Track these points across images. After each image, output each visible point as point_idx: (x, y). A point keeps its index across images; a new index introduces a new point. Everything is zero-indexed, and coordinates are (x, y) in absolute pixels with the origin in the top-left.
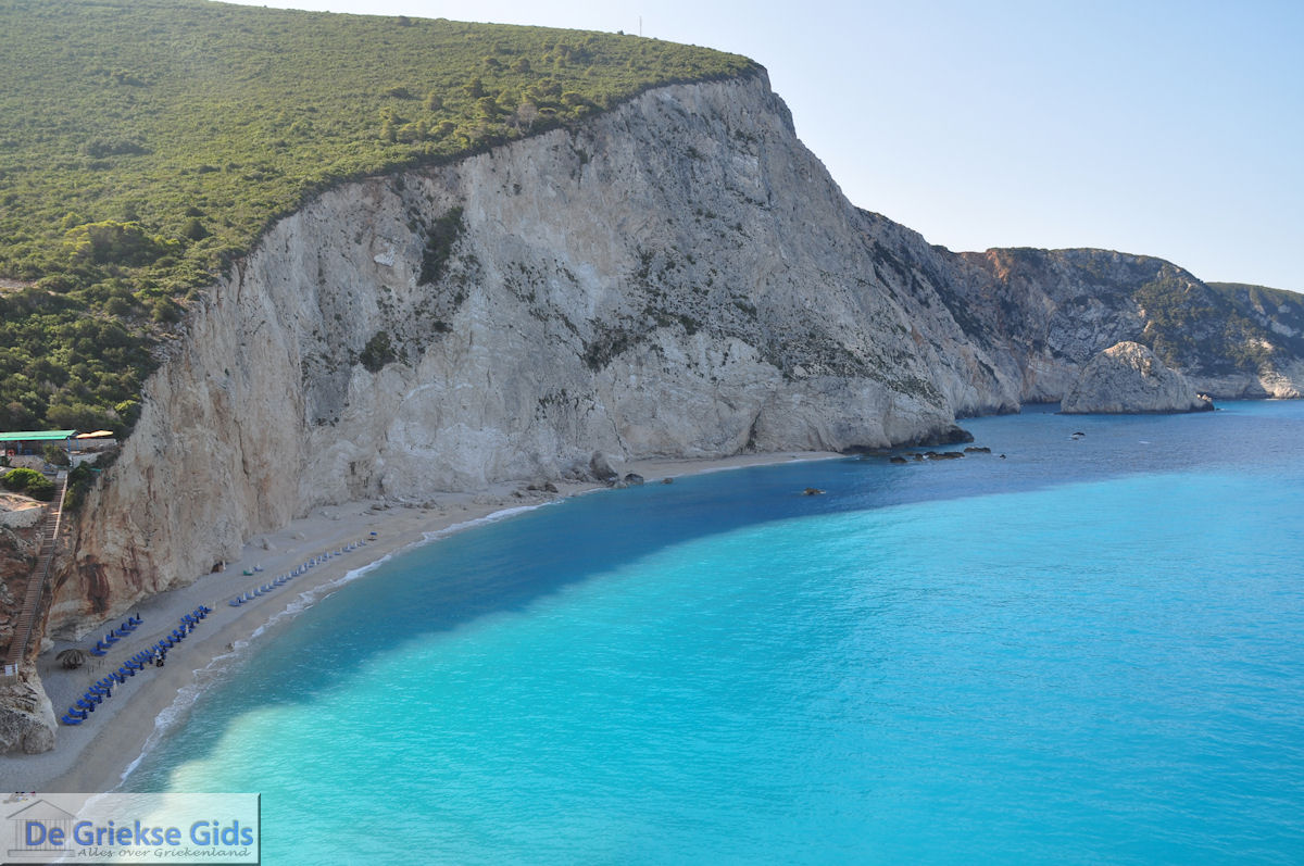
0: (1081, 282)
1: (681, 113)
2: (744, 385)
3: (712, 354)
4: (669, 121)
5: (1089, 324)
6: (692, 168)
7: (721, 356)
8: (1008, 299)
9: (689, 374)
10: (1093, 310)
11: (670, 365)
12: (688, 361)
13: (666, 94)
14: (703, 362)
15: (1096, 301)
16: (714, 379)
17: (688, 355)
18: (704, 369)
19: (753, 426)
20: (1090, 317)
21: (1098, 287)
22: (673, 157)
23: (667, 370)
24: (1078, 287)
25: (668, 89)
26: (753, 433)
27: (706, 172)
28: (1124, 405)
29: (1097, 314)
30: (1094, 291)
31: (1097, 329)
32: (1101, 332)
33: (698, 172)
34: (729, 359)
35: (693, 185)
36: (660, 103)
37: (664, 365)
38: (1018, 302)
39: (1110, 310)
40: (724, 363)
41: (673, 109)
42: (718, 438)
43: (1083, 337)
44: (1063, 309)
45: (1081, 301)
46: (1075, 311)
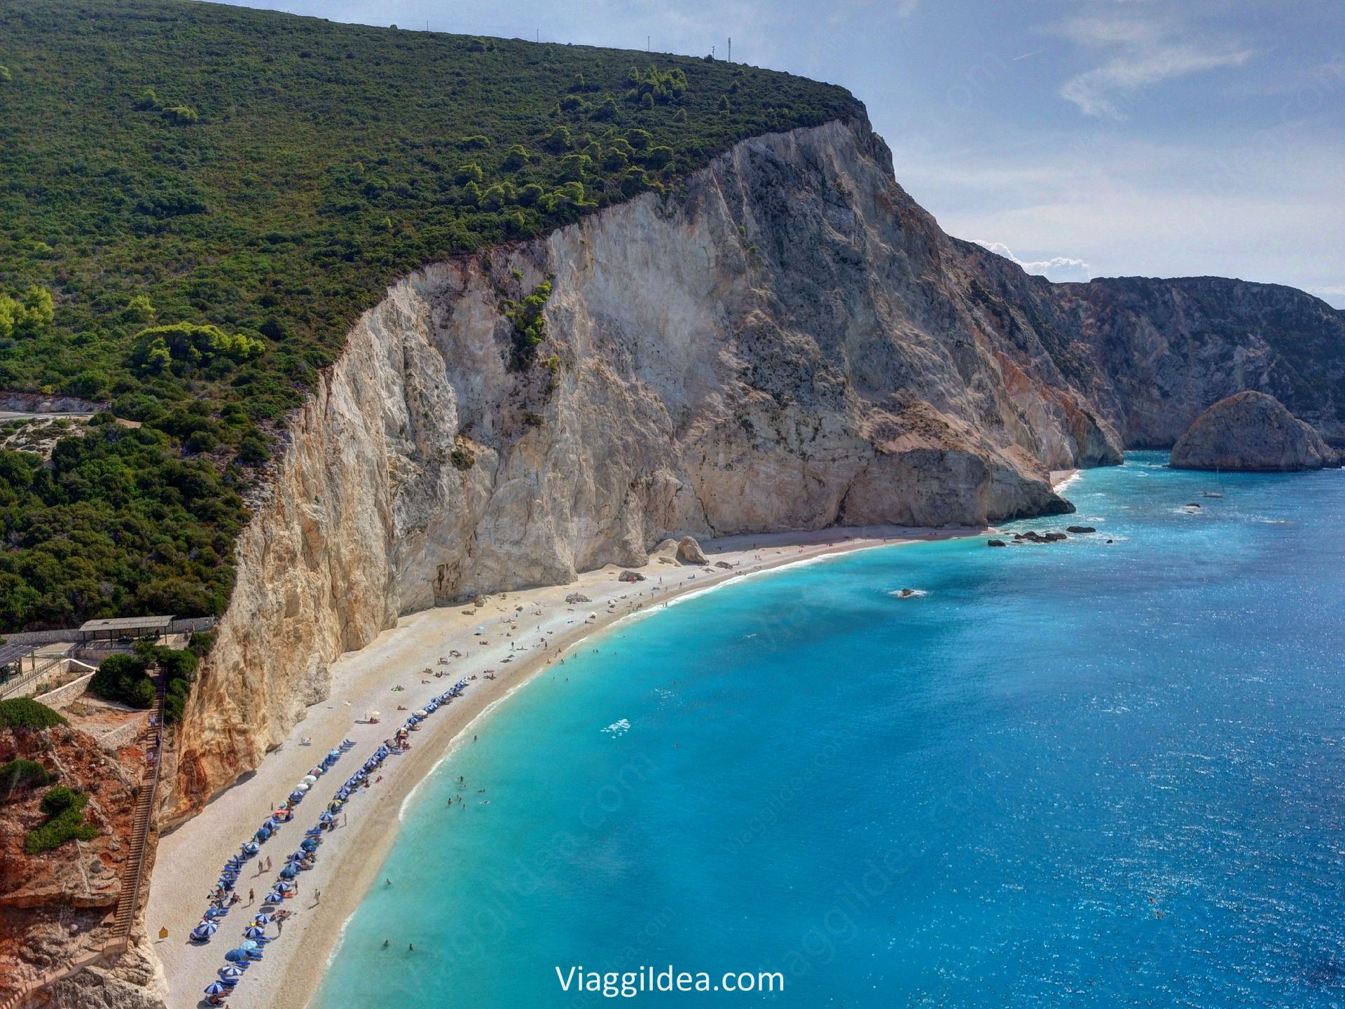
0: (1197, 315)
1: (776, 164)
2: (834, 460)
3: (803, 429)
4: (762, 174)
5: (1204, 362)
6: (785, 225)
7: (810, 429)
8: (1114, 334)
9: (779, 450)
10: (1210, 346)
11: (759, 441)
12: (777, 437)
13: (759, 144)
14: (793, 436)
15: (1214, 337)
16: (803, 454)
17: (777, 430)
18: (795, 446)
19: (843, 501)
20: (1206, 354)
21: (1216, 321)
22: (766, 213)
23: (755, 447)
24: (1194, 321)
25: (762, 138)
26: (842, 507)
27: (801, 229)
28: (1243, 460)
29: (1215, 351)
30: (1212, 325)
31: (1213, 367)
32: (1218, 370)
33: (791, 230)
34: (820, 434)
35: (786, 243)
36: (752, 154)
37: (752, 441)
38: (1124, 338)
39: (1228, 346)
40: (814, 439)
41: (767, 160)
42: (805, 513)
43: (1197, 375)
44: (1175, 346)
45: (1198, 336)
46: (1190, 346)
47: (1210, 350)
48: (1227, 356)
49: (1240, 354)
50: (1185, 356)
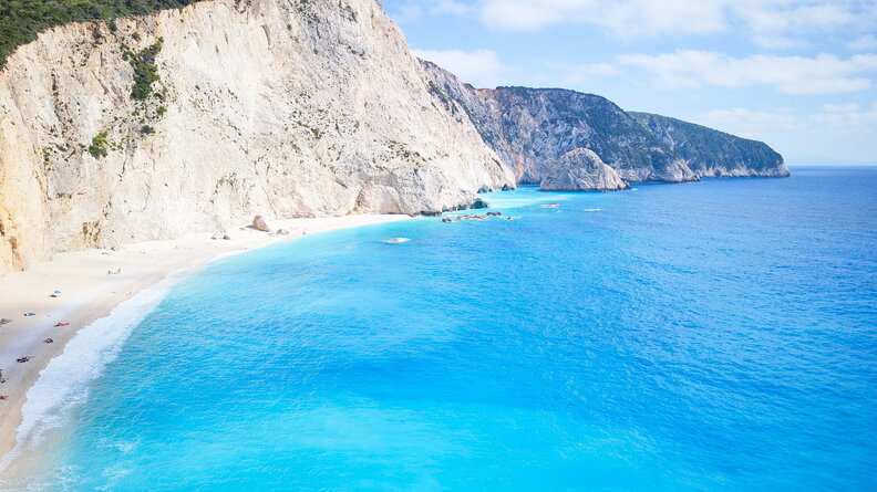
0: (553, 109)
2: (351, 173)
3: (332, 152)
6: (317, 28)
7: (336, 152)
8: (509, 119)
9: (317, 164)
10: (560, 127)
11: (304, 158)
12: (316, 157)
14: (326, 156)
15: (562, 122)
16: (332, 168)
17: (315, 152)
18: (327, 162)
19: (358, 198)
20: (558, 132)
21: (563, 113)
22: (304, 19)
23: (302, 162)
24: (551, 113)
26: (357, 202)
27: (327, 31)
28: (578, 186)
29: (562, 130)
30: (561, 115)
31: (562, 139)
32: (564, 140)
34: (342, 156)
35: (318, 40)
37: (300, 158)
38: (515, 121)
39: (569, 127)
40: (338, 159)
42: (335, 205)
43: (554, 143)
44: (542, 126)
45: (553, 121)
46: (550, 127)
47: (559, 130)
48: (569, 133)
49: (575, 131)
50: (547, 133)
